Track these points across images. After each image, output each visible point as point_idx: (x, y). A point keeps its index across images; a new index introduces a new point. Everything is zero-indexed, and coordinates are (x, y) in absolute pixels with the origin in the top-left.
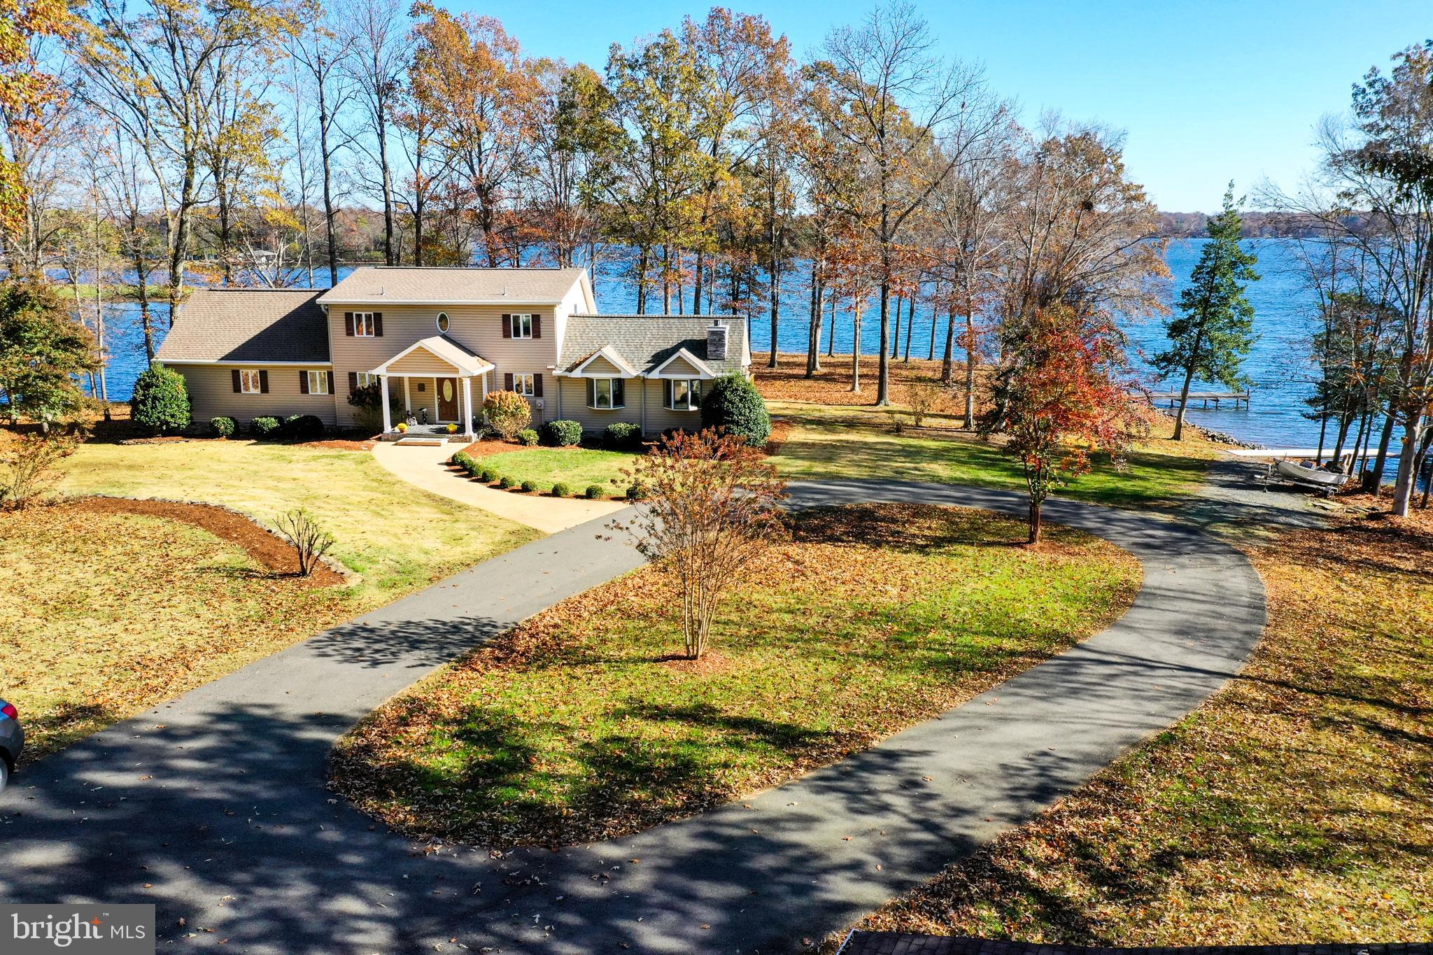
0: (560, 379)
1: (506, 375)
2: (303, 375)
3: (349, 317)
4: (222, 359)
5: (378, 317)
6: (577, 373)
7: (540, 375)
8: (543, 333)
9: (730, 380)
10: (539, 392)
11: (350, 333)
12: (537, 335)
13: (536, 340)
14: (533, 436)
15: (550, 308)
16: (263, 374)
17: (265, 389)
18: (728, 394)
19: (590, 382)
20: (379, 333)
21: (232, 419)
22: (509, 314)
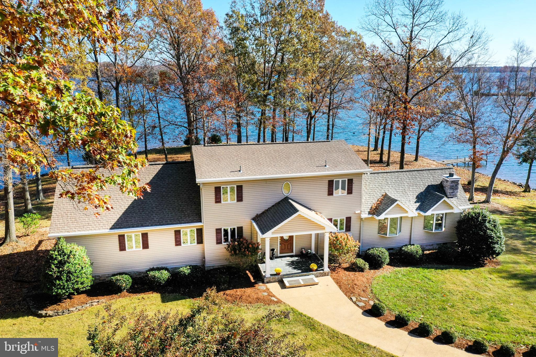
2: (178, 233)
3: (218, 190)
4: (111, 229)
5: (240, 189)
6: (382, 216)
7: (350, 218)
8: (354, 191)
10: (348, 229)
11: (217, 201)
13: (349, 194)
16: (145, 236)
17: (145, 245)
20: (240, 199)
22: (333, 181)
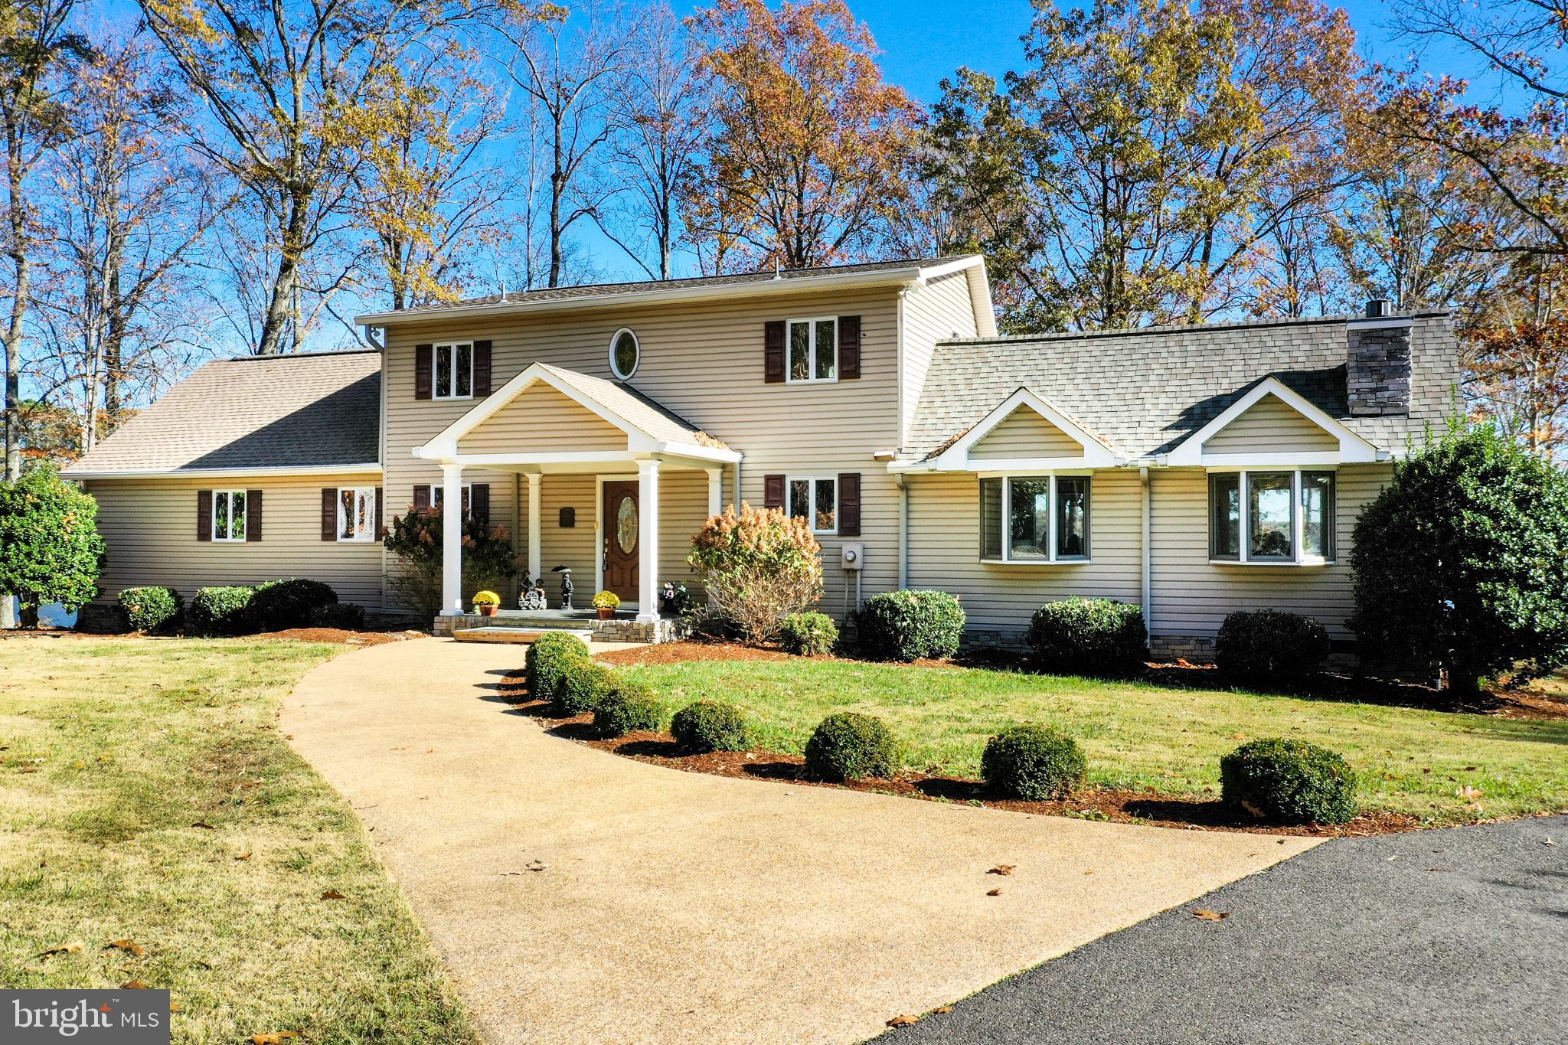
0: (907, 484)
1: (768, 478)
2: (329, 496)
3: (423, 354)
5: (483, 351)
6: (955, 461)
7: (856, 477)
8: (867, 364)
9: (1464, 450)
10: (851, 526)
11: (422, 394)
12: (851, 370)
13: (849, 384)
14: (825, 627)
15: (890, 295)
16: (254, 498)
17: (254, 530)
18: (1467, 483)
19: (990, 487)
20: (484, 388)
21: (173, 593)
22: (782, 324)
